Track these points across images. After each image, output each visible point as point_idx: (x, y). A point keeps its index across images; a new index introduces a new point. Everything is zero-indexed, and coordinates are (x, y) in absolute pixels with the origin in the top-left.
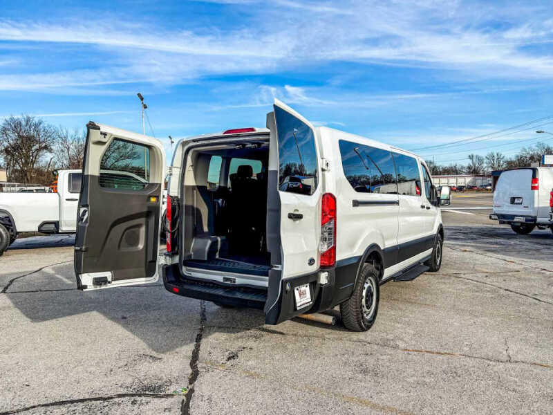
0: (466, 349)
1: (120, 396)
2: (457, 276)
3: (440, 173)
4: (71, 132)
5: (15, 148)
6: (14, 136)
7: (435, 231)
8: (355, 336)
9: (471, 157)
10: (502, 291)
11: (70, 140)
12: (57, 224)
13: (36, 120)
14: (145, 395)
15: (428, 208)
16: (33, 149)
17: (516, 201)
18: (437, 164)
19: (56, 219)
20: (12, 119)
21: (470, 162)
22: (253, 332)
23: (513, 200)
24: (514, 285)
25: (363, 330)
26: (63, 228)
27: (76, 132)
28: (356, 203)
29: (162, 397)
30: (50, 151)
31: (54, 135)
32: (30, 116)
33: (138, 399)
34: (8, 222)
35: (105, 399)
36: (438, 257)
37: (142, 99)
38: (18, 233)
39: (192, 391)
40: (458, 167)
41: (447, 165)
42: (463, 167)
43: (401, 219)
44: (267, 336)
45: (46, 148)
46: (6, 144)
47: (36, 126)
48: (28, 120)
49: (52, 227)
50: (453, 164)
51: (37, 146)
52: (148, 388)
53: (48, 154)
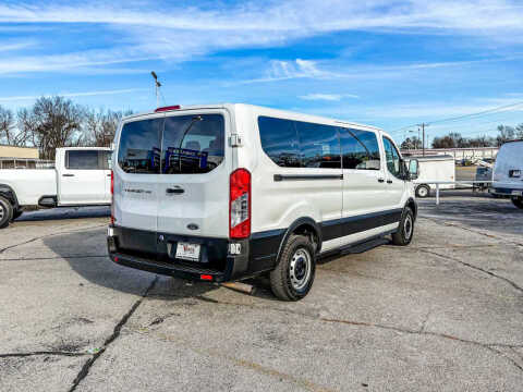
0: (384, 319)
1: (37, 353)
2: (423, 250)
3: (468, 146)
4: (97, 111)
5: (47, 127)
6: (45, 116)
7: (401, 205)
8: (283, 305)
9: (500, 128)
10: (460, 266)
11: (96, 119)
12: (55, 198)
13: (65, 100)
14: (60, 353)
15: (390, 182)
16: (64, 127)
17: (514, 174)
18: (463, 137)
19: (55, 193)
20: (43, 99)
21: (499, 133)
22: (191, 300)
23: (511, 174)
24: (476, 259)
25: (292, 300)
26: (62, 202)
27: (102, 111)
28: (278, 178)
29: (73, 355)
30: (79, 129)
31: (82, 115)
32: (60, 95)
33: (52, 356)
34: (10, 196)
35: (23, 355)
36: (408, 231)
37: (156, 77)
38: (20, 207)
39: (103, 351)
40: (487, 139)
41: (474, 137)
42: (491, 139)
43: (345, 193)
44: (202, 304)
45: (75, 126)
46: (39, 123)
47: (67, 105)
48: (58, 100)
49: (51, 201)
50: (481, 136)
51: (67, 125)
52: (66, 348)
53: (77, 132)
